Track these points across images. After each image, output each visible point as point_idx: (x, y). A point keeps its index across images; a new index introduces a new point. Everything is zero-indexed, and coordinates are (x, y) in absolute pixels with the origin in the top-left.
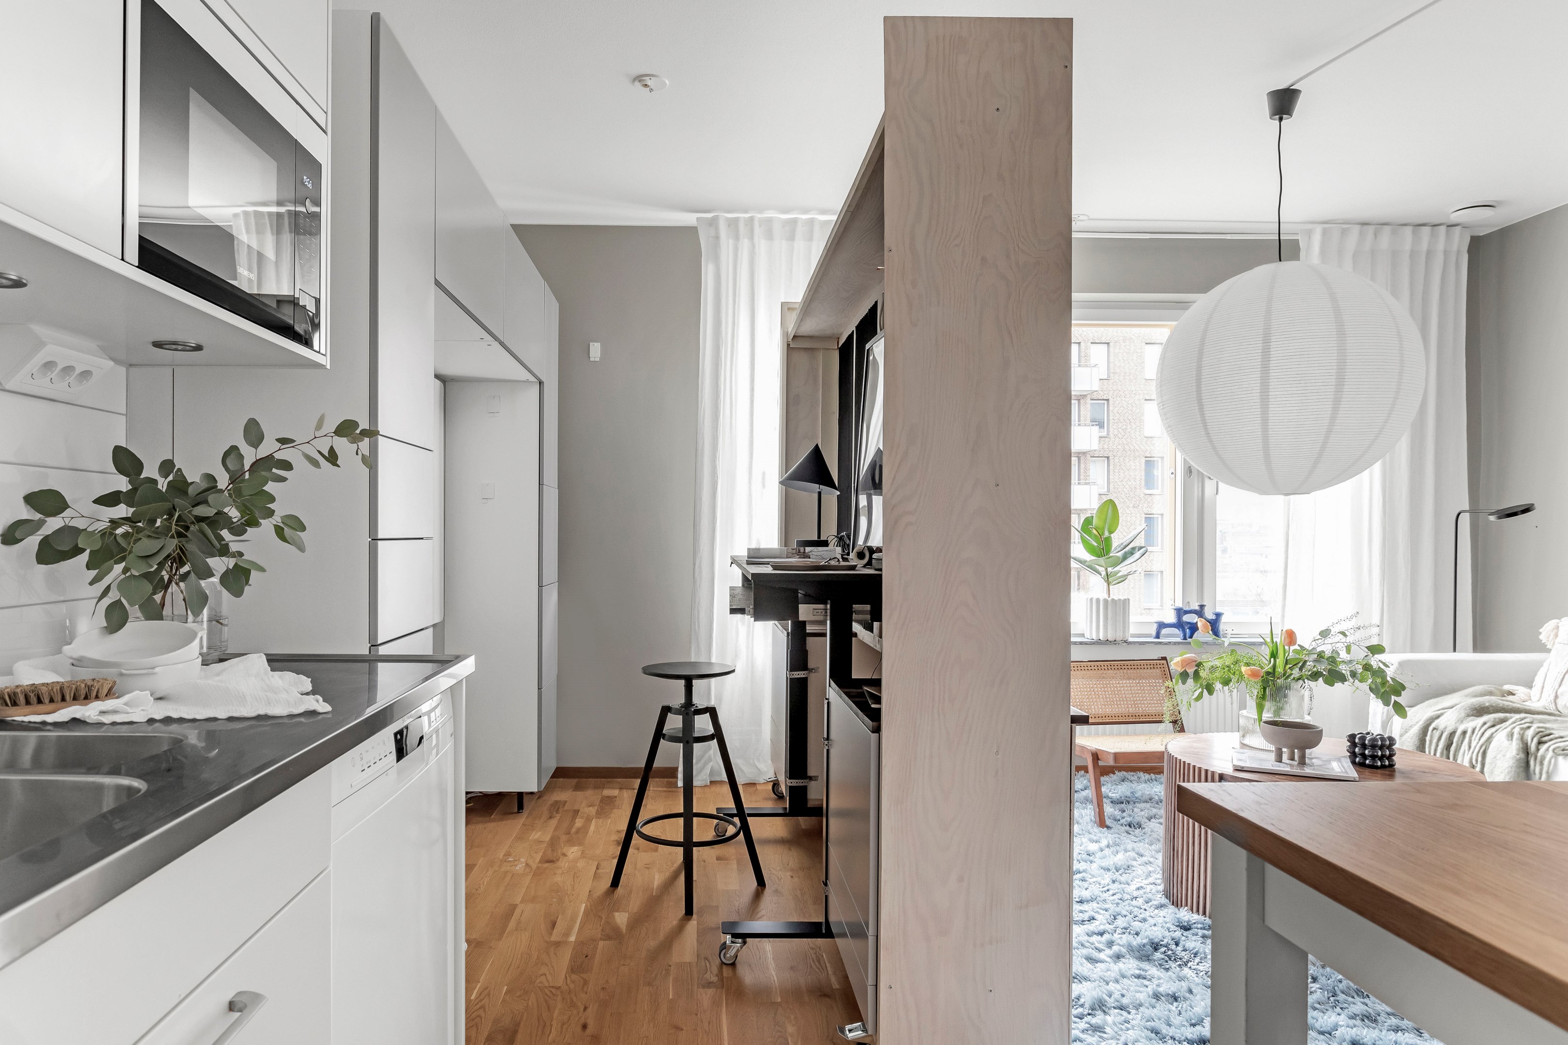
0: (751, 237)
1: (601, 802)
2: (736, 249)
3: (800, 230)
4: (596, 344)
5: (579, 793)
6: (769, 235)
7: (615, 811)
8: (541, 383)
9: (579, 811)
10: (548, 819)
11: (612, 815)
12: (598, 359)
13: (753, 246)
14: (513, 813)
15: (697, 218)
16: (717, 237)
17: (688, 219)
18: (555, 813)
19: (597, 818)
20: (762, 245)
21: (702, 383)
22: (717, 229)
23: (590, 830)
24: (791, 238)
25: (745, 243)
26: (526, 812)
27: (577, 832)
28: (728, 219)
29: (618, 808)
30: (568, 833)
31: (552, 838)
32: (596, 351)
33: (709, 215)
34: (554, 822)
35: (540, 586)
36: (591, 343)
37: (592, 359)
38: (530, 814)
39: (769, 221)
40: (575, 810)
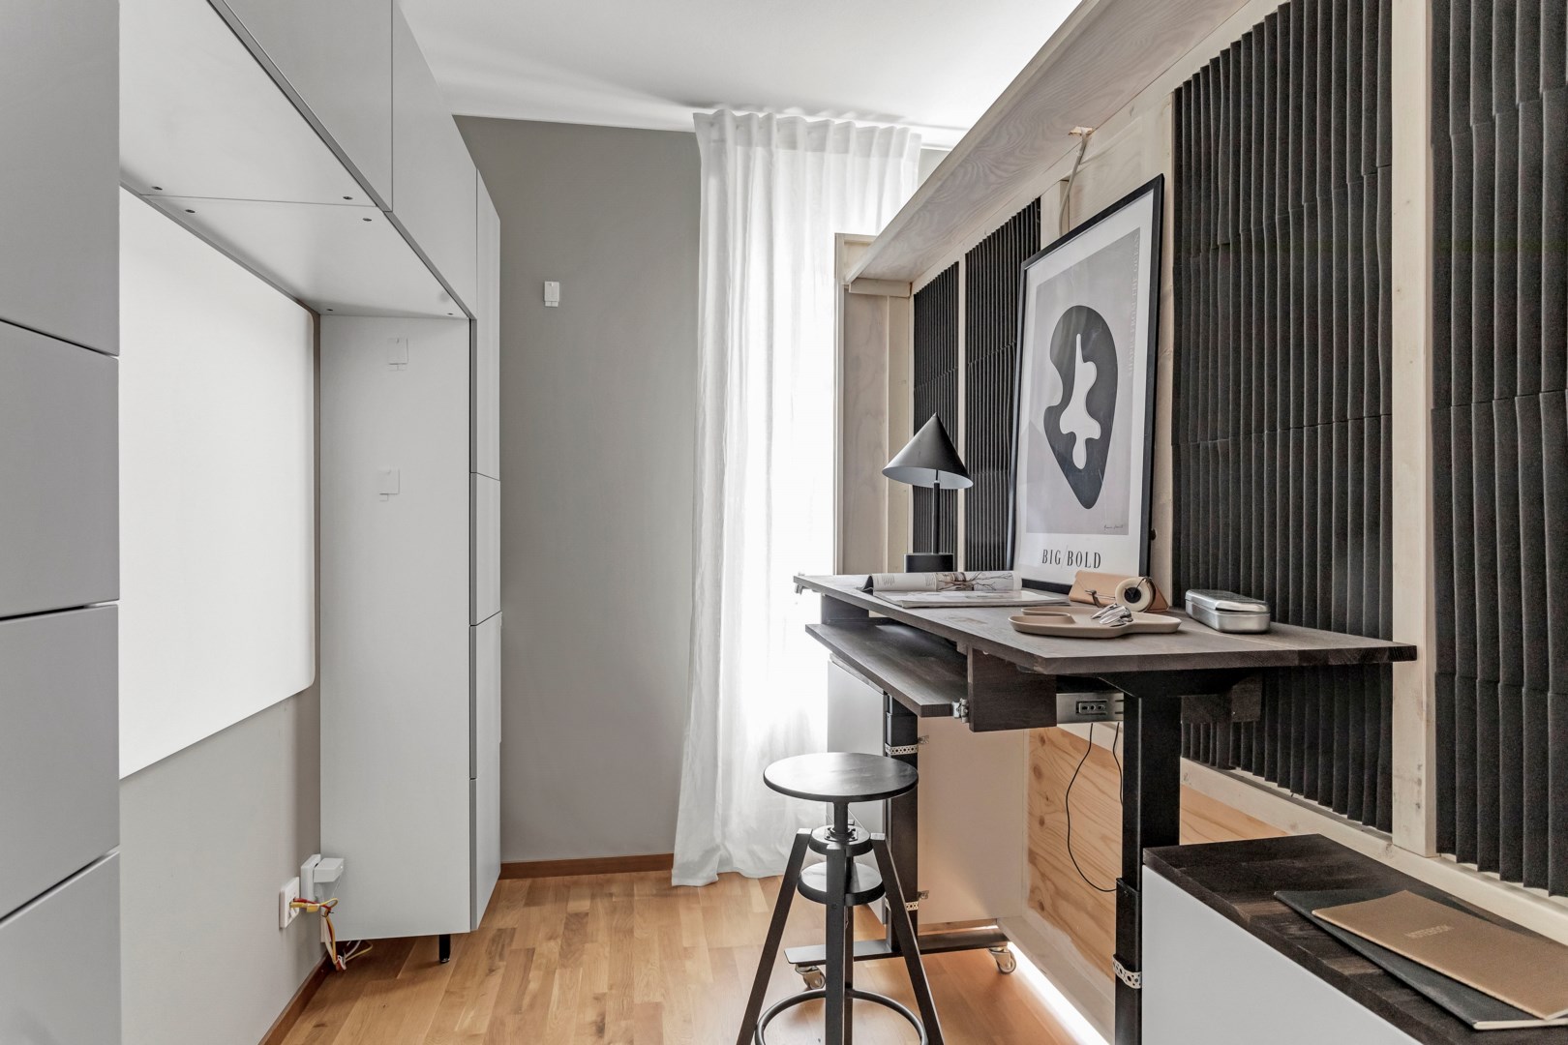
0: (768, 143)
1: (567, 926)
2: (748, 160)
3: (832, 138)
4: (553, 284)
5: (534, 909)
6: (792, 144)
7: (588, 946)
8: (472, 321)
9: (534, 950)
10: (487, 975)
11: (585, 956)
12: (556, 305)
13: (771, 154)
14: (431, 965)
15: (694, 114)
16: (722, 141)
17: (681, 118)
18: (497, 958)
19: (564, 966)
20: (782, 155)
21: (703, 338)
22: (722, 129)
23: (553, 998)
24: (820, 147)
25: (759, 152)
26: (453, 960)
27: (532, 1006)
28: (735, 118)
29: (592, 942)
30: (517, 1010)
31: (492, 1025)
32: (553, 292)
33: (710, 112)
34: (496, 980)
35: (473, 625)
36: (546, 283)
37: (548, 304)
38: (458, 965)
39: (792, 122)
40: (528, 950)
